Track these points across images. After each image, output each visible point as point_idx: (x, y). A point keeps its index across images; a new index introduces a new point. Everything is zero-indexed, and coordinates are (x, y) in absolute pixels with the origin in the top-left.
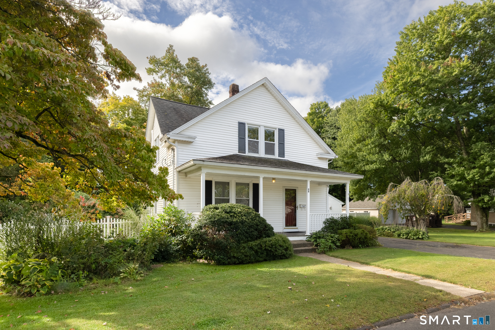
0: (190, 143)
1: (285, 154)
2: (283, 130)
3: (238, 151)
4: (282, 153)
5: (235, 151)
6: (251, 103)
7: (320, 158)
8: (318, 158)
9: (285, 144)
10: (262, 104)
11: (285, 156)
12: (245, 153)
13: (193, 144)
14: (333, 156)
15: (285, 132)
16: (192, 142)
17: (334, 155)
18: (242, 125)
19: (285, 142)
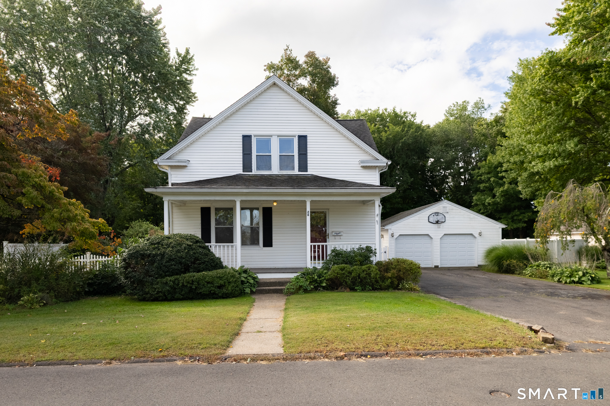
0: (185, 167)
1: (308, 168)
2: (305, 137)
3: (242, 171)
4: (303, 166)
5: (238, 170)
6: (259, 110)
7: (364, 167)
8: (362, 167)
9: (308, 154)
10: (274, 108)
11: (308, 170)
12: (251, 172)
13: (188, 168)
14: (384, 163)
15: (308, 138)
16: (186, 166)
17: (385, 160)
18: (247, 139)
19: (308, 151)
